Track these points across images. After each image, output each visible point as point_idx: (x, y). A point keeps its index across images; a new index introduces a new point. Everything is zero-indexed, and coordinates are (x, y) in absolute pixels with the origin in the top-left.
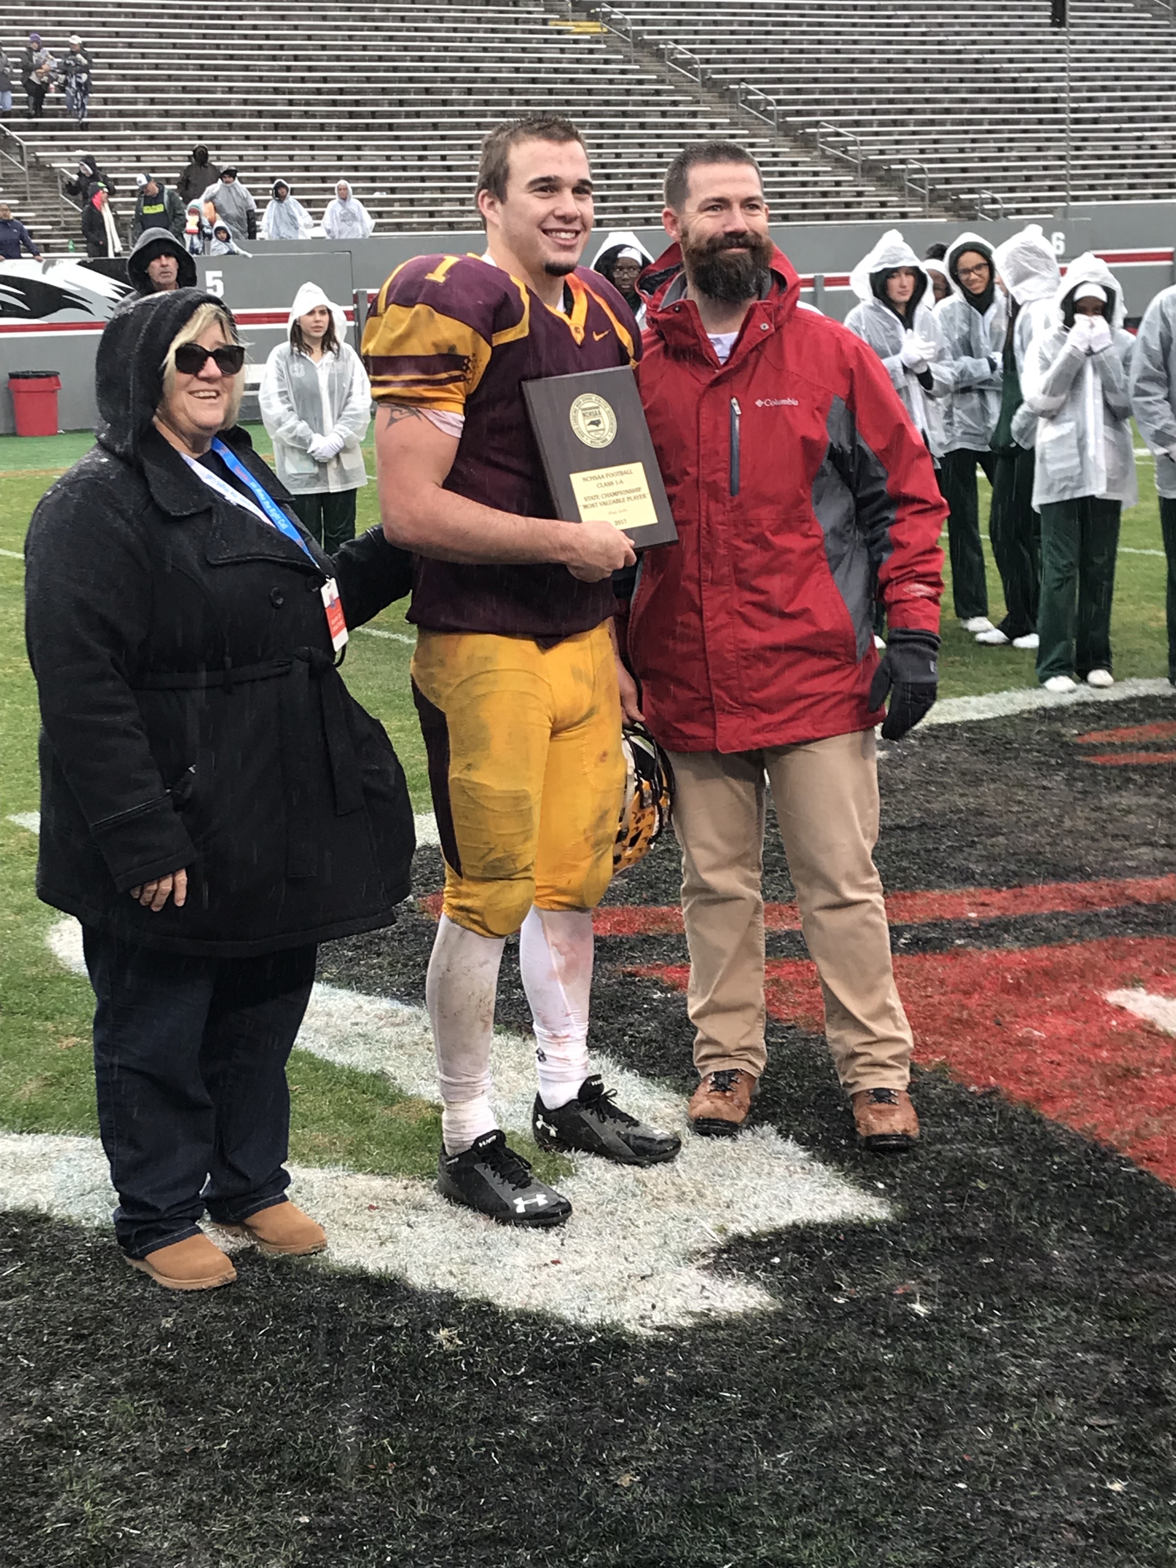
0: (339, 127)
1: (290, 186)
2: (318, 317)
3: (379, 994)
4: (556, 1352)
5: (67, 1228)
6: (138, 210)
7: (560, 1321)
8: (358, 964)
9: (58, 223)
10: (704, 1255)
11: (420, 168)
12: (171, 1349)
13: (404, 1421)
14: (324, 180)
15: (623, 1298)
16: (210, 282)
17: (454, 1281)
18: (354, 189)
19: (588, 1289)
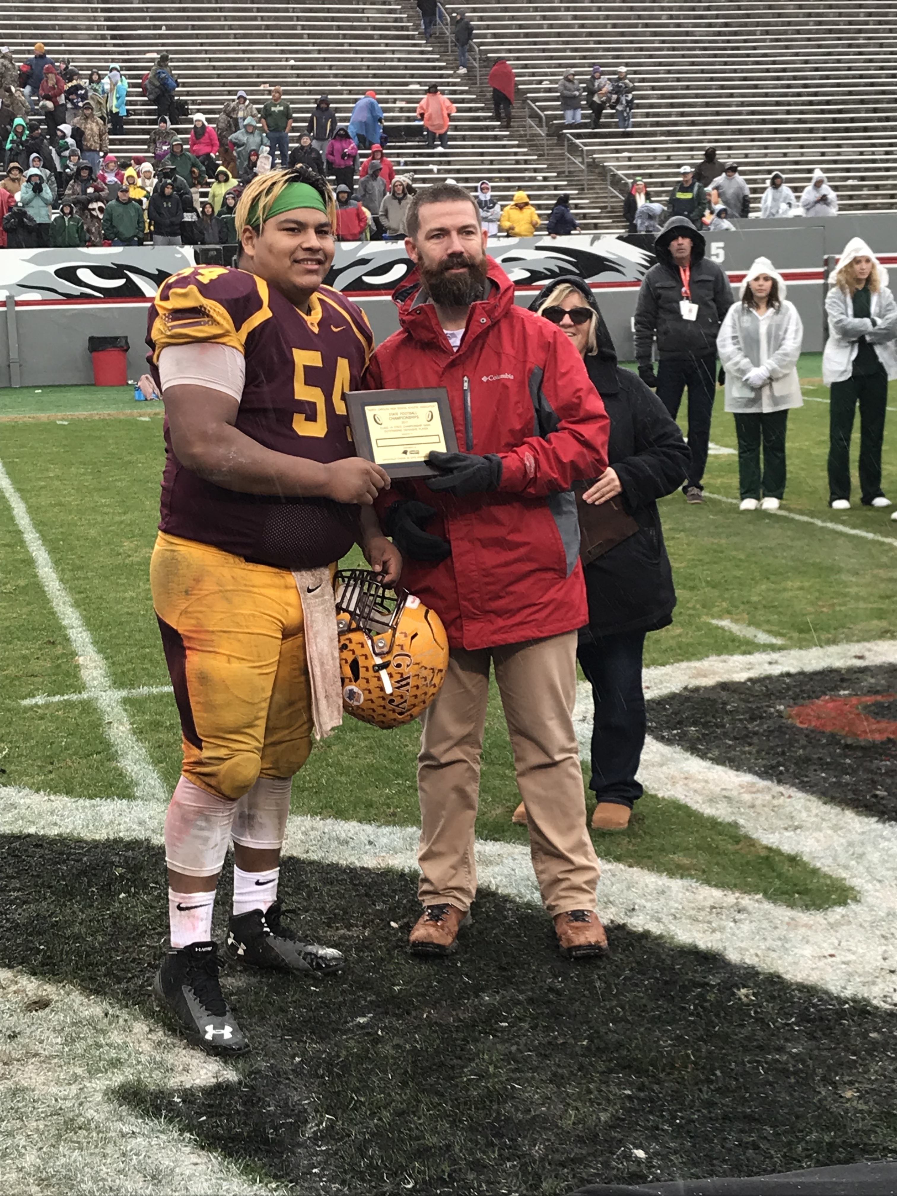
0: (825, 130)
1: (784, 176)
2: (761, 282)
3: (745, 771)
4: (819, 1011)
7: (826, 992)
8: (735, 750)
9: (606, 207)
13: (705, 1042)
14: (806, 171)
15: (874, 983)
16: (714, 251)
17: (757, 959)
18: (828, 178)
19: (850, 974)
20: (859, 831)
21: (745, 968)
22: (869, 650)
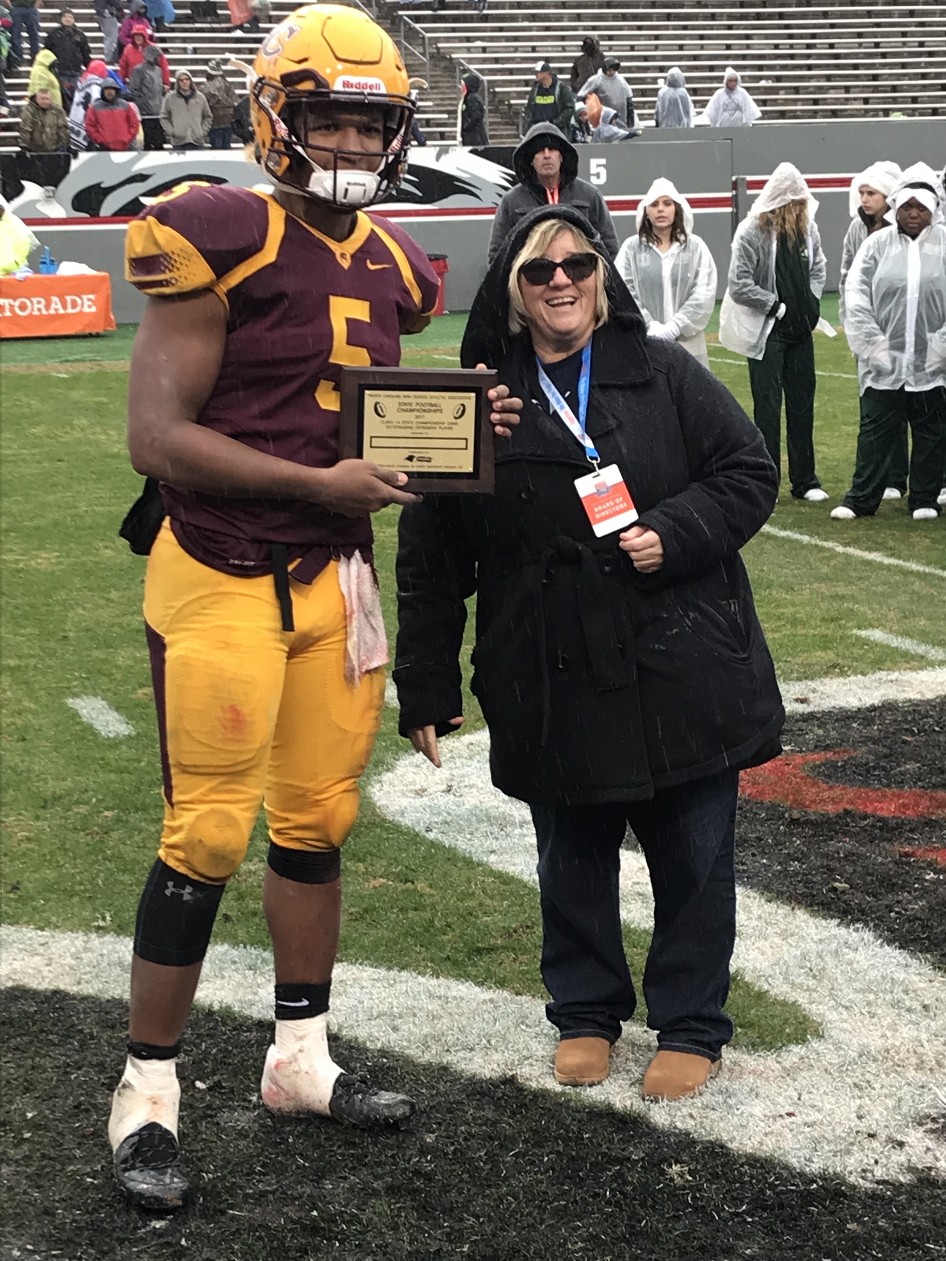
2: (661, 207)
4: (777, 1194)
5: (352, 1047)
6: (531, 100)
7: (786, 1167)
10: (934, 1120)
11: (808, 57)
12: (431, 1162)
13: (628, 1242)
14: (712, 68)
15: (848, 1152)
16: (593, 170)
17: (692, 1122)
19: (816, 1141)
20: (816, 938)
21: (676, 1135)
22: (814, 691)
